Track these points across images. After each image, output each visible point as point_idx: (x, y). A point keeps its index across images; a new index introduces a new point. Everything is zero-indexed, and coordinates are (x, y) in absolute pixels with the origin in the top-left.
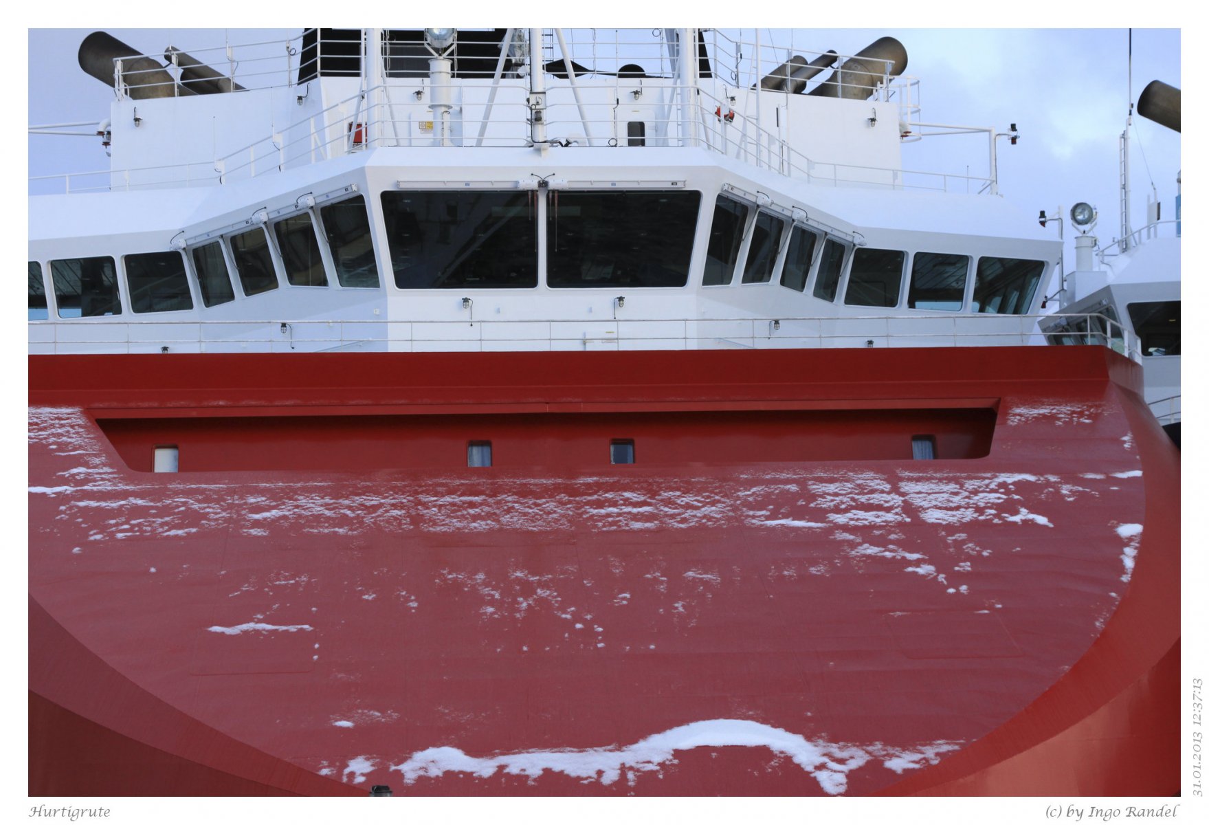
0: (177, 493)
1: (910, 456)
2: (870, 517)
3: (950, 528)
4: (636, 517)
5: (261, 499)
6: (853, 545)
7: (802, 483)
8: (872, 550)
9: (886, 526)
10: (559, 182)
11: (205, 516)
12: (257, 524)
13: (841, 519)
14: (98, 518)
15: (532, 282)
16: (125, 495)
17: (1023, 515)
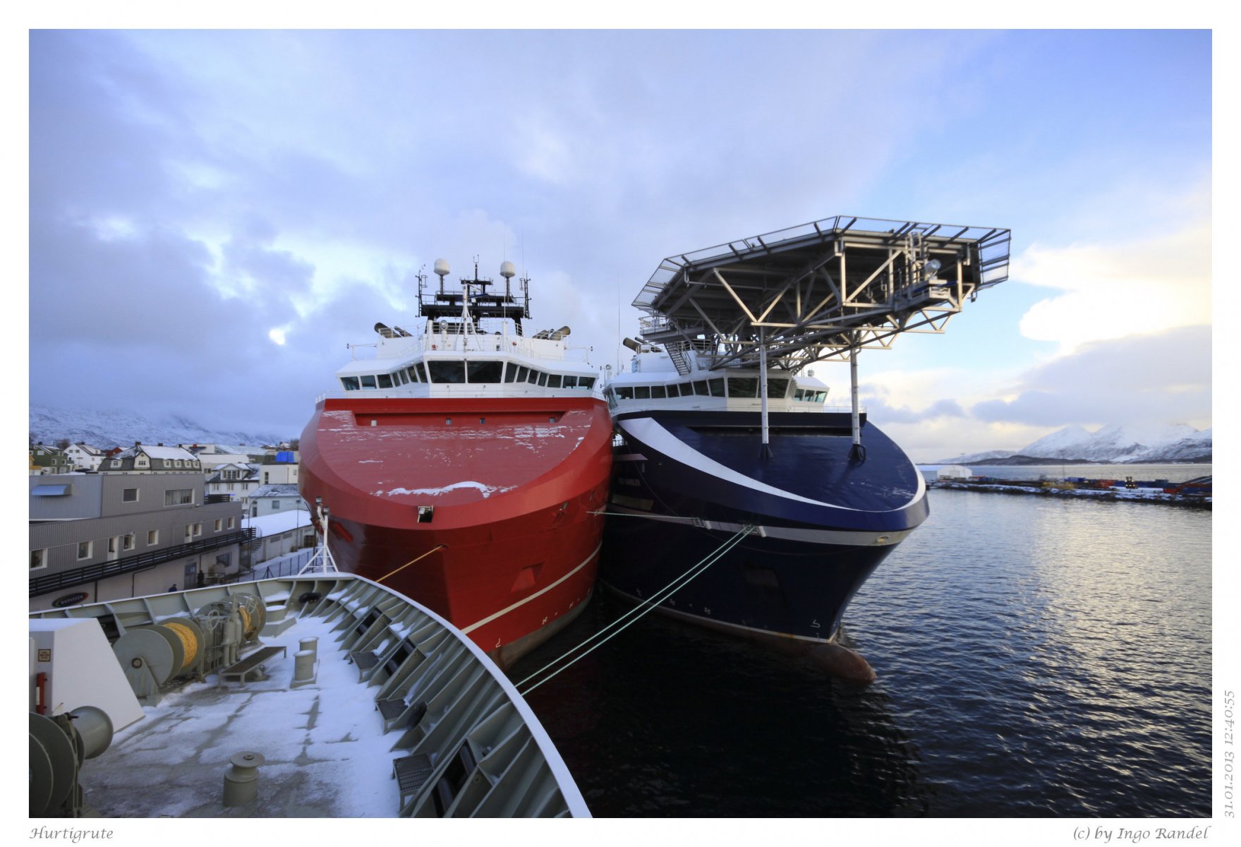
0: (365, 431)
1: (549, 422)
2: (525, 436)
3: (542, 438)
4: (471, 436)
5: (385, 432)
6: (518, 442)
7: (513, 429)
8: (521, 443)
9: (528, 438)
10: (469, 359)
11: (369, 436)
12: (381, 438)
13: (518, 436)
14: (344, 437)
15: (464, 382)
16: (352, 431)
17: (560, 435)
